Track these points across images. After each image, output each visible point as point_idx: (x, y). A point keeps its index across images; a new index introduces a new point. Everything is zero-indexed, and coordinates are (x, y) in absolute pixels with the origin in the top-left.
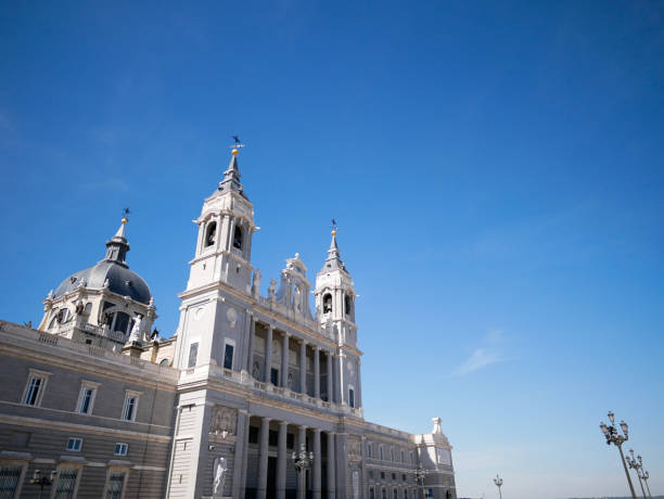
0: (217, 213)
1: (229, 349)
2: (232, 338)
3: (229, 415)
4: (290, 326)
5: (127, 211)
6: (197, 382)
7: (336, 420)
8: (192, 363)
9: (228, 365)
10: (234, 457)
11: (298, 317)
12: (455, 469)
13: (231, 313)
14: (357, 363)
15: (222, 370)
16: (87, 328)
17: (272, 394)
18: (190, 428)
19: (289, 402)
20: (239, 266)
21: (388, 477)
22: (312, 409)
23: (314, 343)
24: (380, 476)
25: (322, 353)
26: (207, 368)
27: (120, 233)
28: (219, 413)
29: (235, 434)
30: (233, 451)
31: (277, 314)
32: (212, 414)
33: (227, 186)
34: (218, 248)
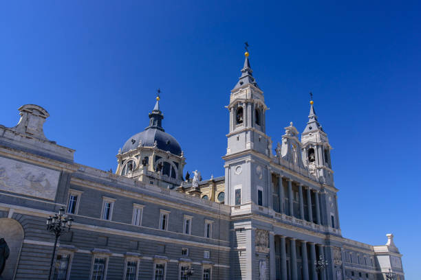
0: (243, 101)
1: (260, 193)
2: (260, 185)
3: (264, 235)
4: (292, 174)
5: (159, 91)
6: (244, 215)
7: (324, 237)
8: (238, 202)
9: (260, 203)
10: (269, 260)
11: (297, 168)
12: (404, 271)
13: (259, 169)
14: (335, 196)
15: (257, 207)
16: (150, 174)
17: (285, 220)
18: (245, 243)
19: (295, 226)
20: (260, 137)
21: (357, 275)
22: (309, 230)
23: (307, 185)
24: (351, 273)
25: (311, 191)
26: (250, 206)
27: (156, 107)
28: (259, 234)
29: (269, 247)
30: (268, 256)
31: (284, 167)
32: (255, 234)
33: (246, 81)
34: (247, 125)
